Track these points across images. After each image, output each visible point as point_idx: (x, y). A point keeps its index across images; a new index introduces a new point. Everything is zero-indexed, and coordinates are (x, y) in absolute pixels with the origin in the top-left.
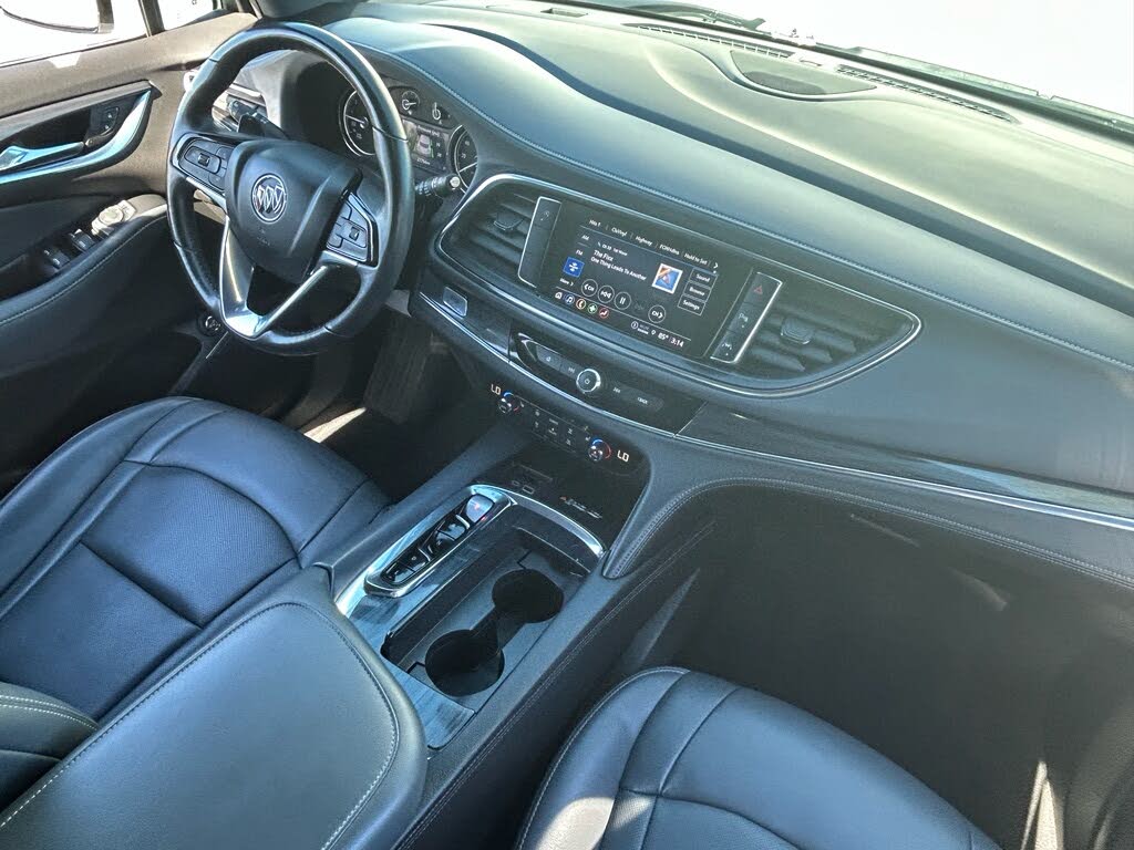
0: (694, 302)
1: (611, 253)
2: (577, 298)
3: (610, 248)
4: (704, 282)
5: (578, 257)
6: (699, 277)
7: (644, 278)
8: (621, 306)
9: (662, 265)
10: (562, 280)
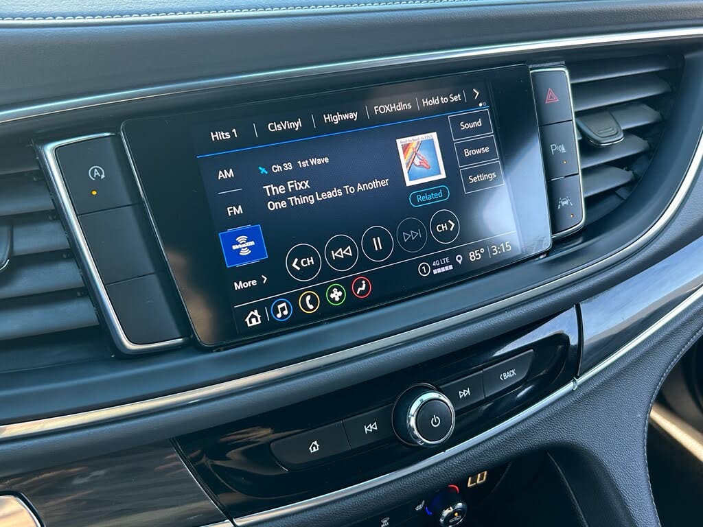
1: (298, 174)
2: (293, 299)
3: (288, 166)
4: (476, 130)
5: (237, 220)
6: (465, 126)
7: (384, 183)
8: (379, 255)
9: (400, 142)
10: (239, 286)
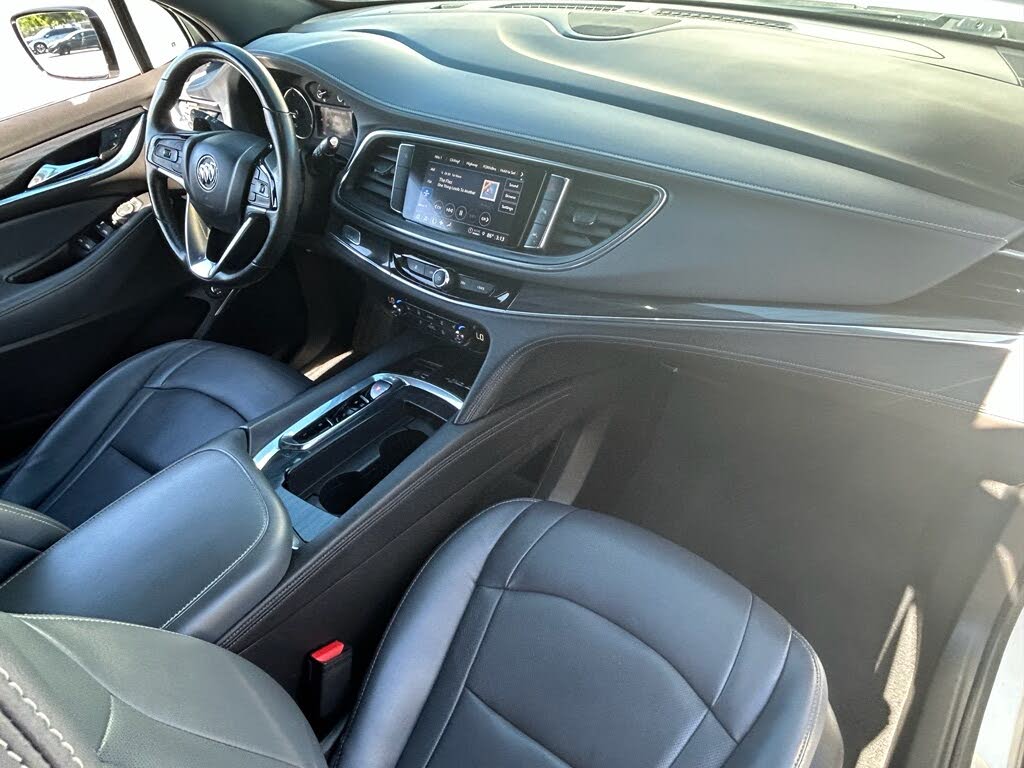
0: (510, 206)
1: (450, 178)
3: (449, 174)
4: (515, 189)
6: (511, 185)
7: (474, 193)
8: (459, 217)
9: (486, 181)
